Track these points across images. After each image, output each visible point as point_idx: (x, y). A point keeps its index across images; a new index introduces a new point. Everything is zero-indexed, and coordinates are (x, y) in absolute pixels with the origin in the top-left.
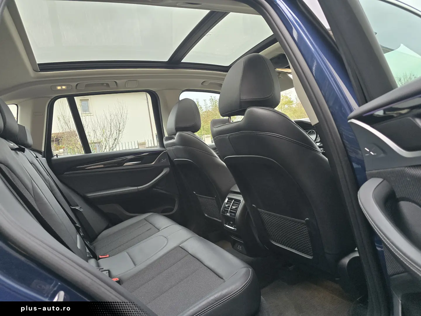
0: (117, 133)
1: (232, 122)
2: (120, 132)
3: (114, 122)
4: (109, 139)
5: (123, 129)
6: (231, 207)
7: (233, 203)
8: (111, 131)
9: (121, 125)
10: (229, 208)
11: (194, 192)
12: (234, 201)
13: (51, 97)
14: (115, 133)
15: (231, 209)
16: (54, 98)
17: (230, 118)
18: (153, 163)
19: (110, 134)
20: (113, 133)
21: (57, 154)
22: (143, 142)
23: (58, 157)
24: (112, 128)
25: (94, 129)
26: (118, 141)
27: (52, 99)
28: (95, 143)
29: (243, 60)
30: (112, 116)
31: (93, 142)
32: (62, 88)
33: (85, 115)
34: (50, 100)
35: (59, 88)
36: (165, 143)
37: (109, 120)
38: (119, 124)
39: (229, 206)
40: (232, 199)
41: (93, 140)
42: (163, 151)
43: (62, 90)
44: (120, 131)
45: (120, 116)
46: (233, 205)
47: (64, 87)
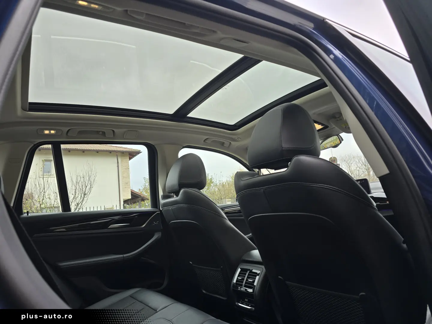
0: (81, 196)
1: (262, 175)
2: (86, 196)
3: (81, 186)
4: (72, 203)
5: (89, 193)
6: (247, 280)
7: (248, 276)
8: (75, 195)
9: (88, 188)
10: (243, 282)
11: (191, 262)
12: (249, 273)
13: (35, 142)
14: (80, 197)
15: (246, 283)
16: (37, 144)
17: (260, 170)
18: (144, 226)
19: (74, 198)
20: (77, 196)
21: (28, 212)
22: (110, 207)
23: (29, 215)
24: (77, 191)
25: (55, 192)
26: (82, 205)
27: (34, 145)
28: (55, 207)
29: (280, 108)
30: (79, 178)
31: (52, 206)
32: (50, 132)
33: (47, 176)
34: (33, 145)
35: (47, 132)
36: (162, 202)
37: (75, 183)
38: (85, 187)
39: (243, 279)
40: (246, 270)
41: (53, 204)
42: (156, 212)
43: (50, 135)
44: (85, 194)
45: (88, 178)
46: (248, 277)
47: (52, 132)
